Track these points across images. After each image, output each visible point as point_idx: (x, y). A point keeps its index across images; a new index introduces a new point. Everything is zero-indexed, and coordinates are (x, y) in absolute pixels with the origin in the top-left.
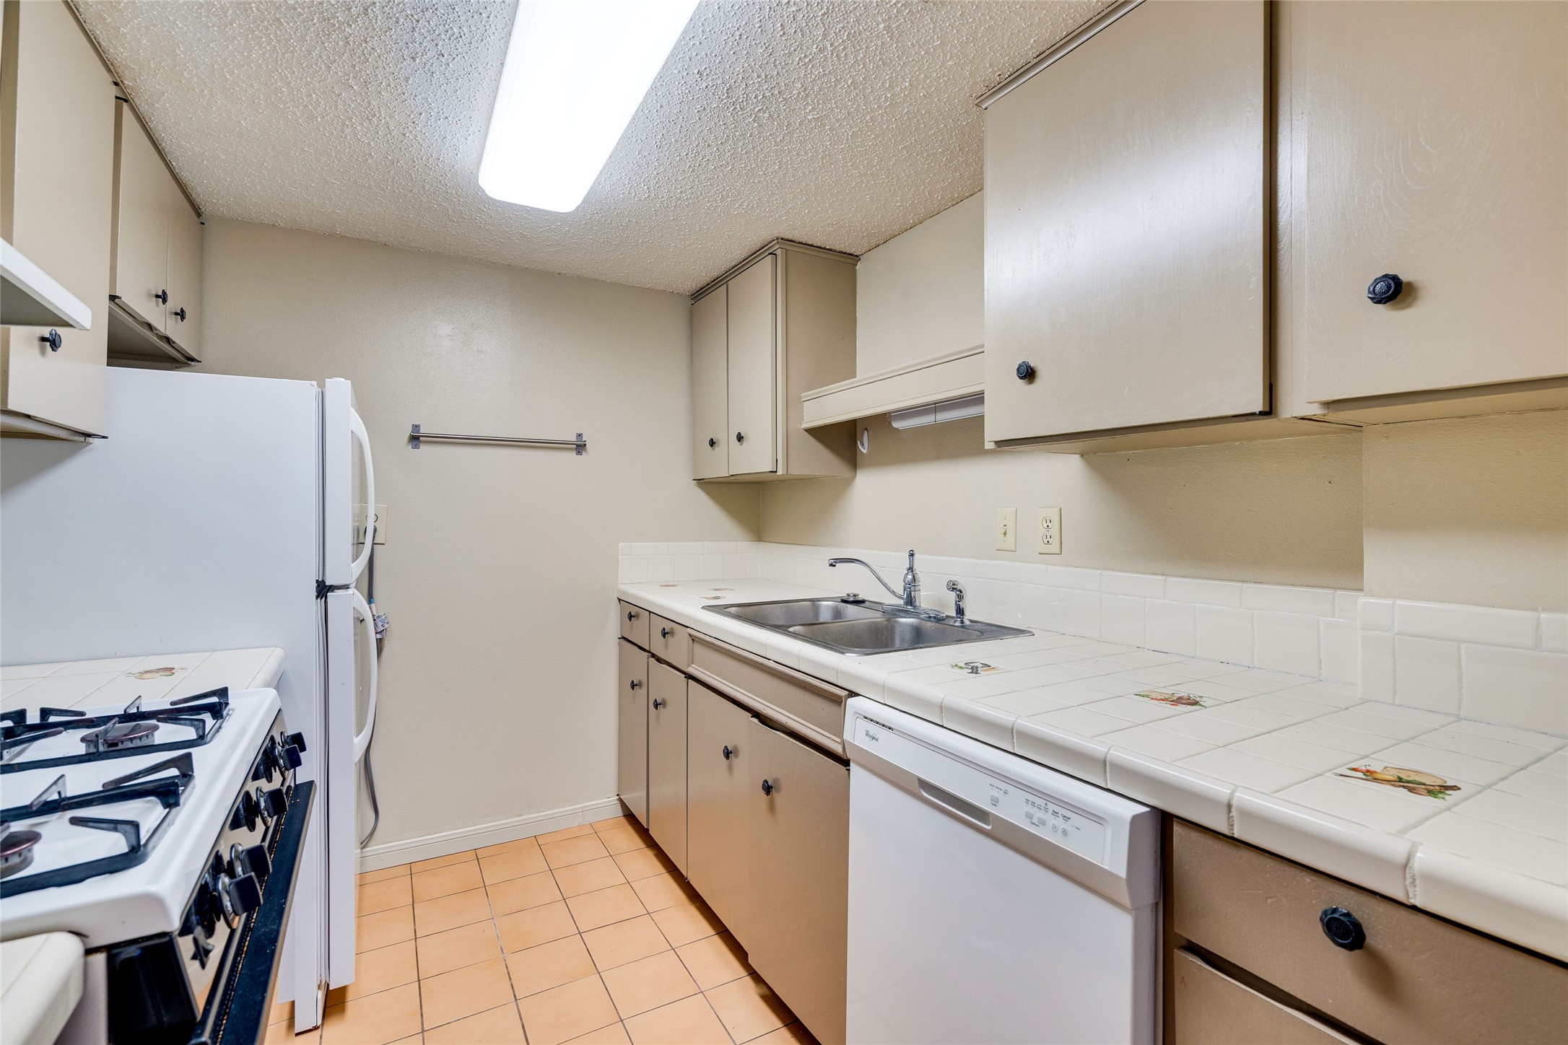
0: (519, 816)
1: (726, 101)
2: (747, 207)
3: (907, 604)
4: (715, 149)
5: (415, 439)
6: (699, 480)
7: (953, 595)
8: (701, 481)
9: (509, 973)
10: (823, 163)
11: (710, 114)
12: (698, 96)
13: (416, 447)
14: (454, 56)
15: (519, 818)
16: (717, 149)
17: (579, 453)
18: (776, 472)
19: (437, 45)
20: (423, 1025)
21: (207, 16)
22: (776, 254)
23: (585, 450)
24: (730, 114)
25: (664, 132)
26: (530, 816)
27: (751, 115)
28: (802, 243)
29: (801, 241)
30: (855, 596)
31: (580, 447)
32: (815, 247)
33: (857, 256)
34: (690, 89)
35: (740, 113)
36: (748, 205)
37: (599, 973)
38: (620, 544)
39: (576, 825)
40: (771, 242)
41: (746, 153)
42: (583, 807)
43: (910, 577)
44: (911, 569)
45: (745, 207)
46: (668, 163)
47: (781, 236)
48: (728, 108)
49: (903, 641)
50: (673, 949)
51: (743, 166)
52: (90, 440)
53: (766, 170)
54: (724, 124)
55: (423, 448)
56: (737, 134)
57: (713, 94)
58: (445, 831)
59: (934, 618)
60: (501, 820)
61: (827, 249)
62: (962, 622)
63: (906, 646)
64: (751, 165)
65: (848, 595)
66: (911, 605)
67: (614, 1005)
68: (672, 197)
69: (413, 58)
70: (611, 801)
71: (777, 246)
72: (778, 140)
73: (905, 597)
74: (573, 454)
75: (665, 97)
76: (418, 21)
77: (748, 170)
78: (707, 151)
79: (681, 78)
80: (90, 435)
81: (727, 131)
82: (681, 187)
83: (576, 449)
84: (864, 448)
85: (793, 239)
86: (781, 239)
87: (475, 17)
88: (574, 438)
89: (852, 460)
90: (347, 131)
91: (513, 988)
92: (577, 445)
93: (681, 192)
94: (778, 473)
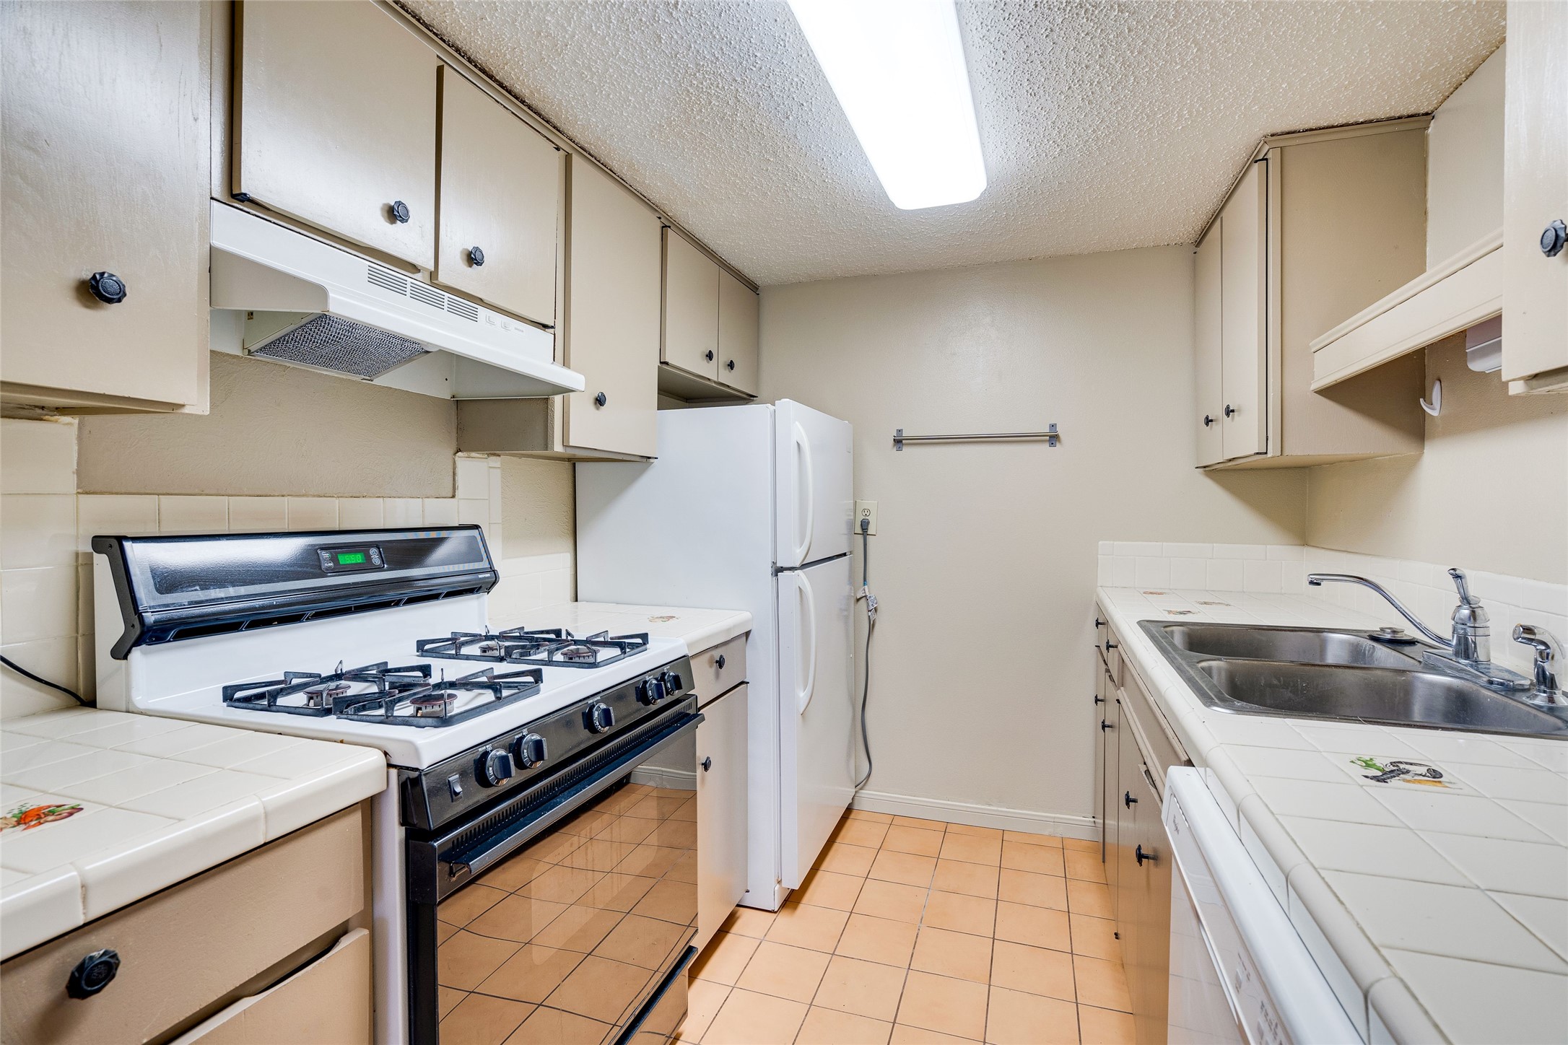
0: (990, 805)
1: (1069, 8)
2: (1191, 116)
3: (1457, 654)
4: (1098, 67)
5: (898, 442)
6: (1205, 467)
7: (1531, 651)
8: (1207, 469)
9: (916, 942)
10: (1261, 13)
11: (1062, 32)
12: (1034, 20)
13: (899, 449)
14: (810, 101)
15: (989, 808)
16: (1101, 66)
17: (1052, 444)
18: (1266, 453)
19: (793, 99)
20: (835, 951)
21: (671, 152)
22: (1267, 160)
23: (1059, 441)
24: (1085, 20)
25: (1027, 76)
26: (1000, 809)
27: (1112, 7)
28: (1311, 130)
29: (1307, 127)
30: (1394, 632)
31: (1053, 439)
32: (1337, 126)
33: (1427, 114)
34: (1020, 18)
35: (1096, 12)
36: (1190, 113)
37: (990, 986)
38: (1100, 542)
39: (1047, 833)
40: (1258, 144)
41: (1139, 53)
42: (1054, 818)
43: (1465, 612)
44: (1466, 600)
45: (1187, 116)
46: (1056, 106)
47: (1270, 131)
48: (1077, 14)
49: (1429, 710)
50: (1077, 1004)
51: (1147, 70)
52: (651, 460)
53: (1183, 60)
54: (1087, 34)
55: (905, 449)
56: (1111, 36)
57: (1049, 9)
58: (923, 797)
59: (1502, 684)
60: (972, 803)
61: (1362, 123)
62: (1551, 700)
63: (1437, 720)
64: (1157, 65)
65: (1382, 630)
66: (1467, 657)
67: (986, 1023)
68: (1087, 141)
69: (787, 118)
70: (1085, 821)
71: (1266, 147)
72: (1171, 17)
73: (1454, 642)
74: (1047, 445)
75: (1001, 40)
76: (769, 87)
77: (1158, 72)
78: (1090, 73)
79: (1002, 12)
80: (649, 458)
81: (1096, 40)
82: (1090, 126)
83: (1049, 441)
84: (1433, 409)
85: (1292, 129)
86: (1272, 135)
87: (800, 61)
88: (1046, 430)
89: (1418, 430)
90: (790, 194)
91: (912, 956)
92: (1051, 437)
93: (1094, 131)
94: (1269, 455)
